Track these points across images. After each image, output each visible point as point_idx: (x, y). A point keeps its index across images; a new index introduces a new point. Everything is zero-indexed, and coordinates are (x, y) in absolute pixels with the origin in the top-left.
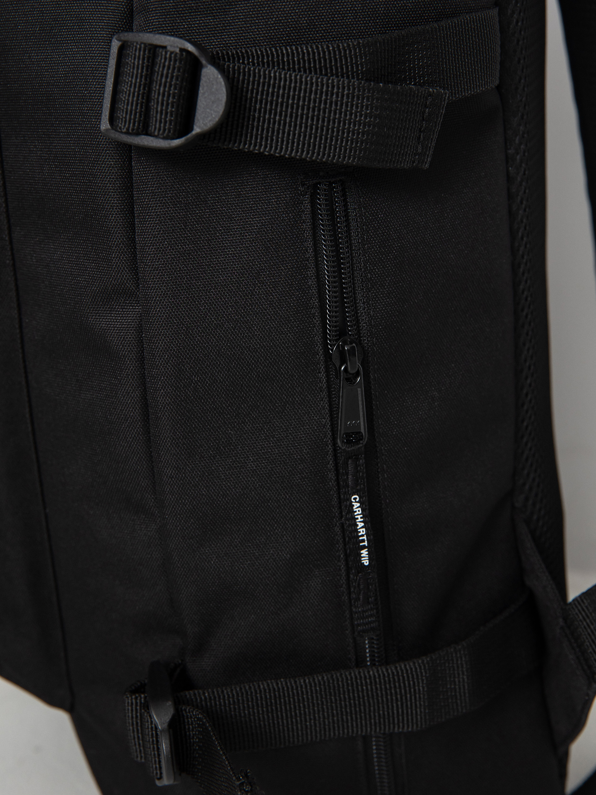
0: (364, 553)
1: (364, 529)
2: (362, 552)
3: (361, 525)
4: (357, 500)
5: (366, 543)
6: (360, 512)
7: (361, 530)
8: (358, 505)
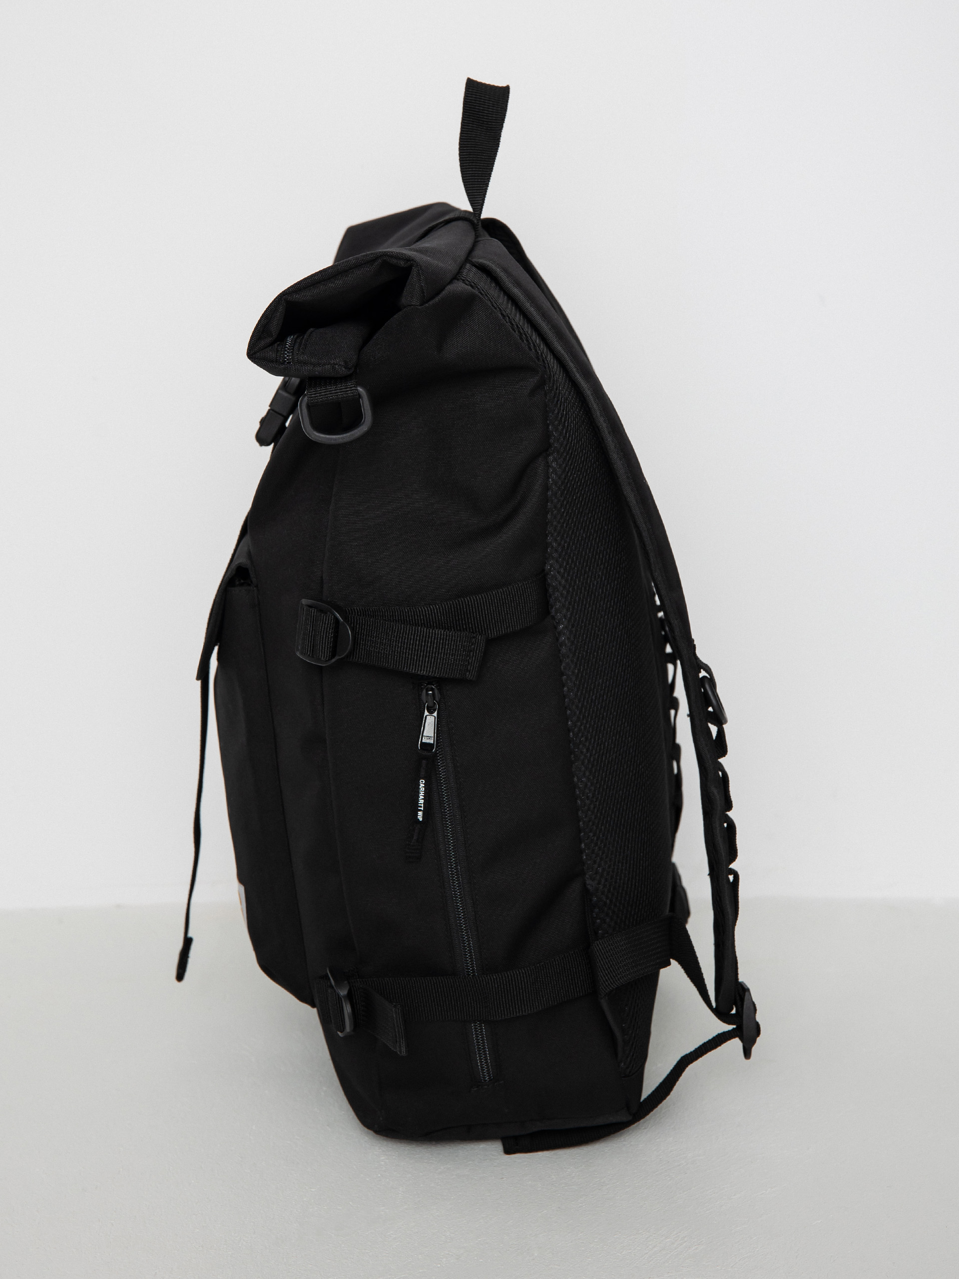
0: (420, 813)
1: (423, 800)
2: (419, 812)
3: (421, 797)
4: (423, 783)
5: (422, 809)
6: (424, 790)
7: (421, 800)
8: (424, 785)
